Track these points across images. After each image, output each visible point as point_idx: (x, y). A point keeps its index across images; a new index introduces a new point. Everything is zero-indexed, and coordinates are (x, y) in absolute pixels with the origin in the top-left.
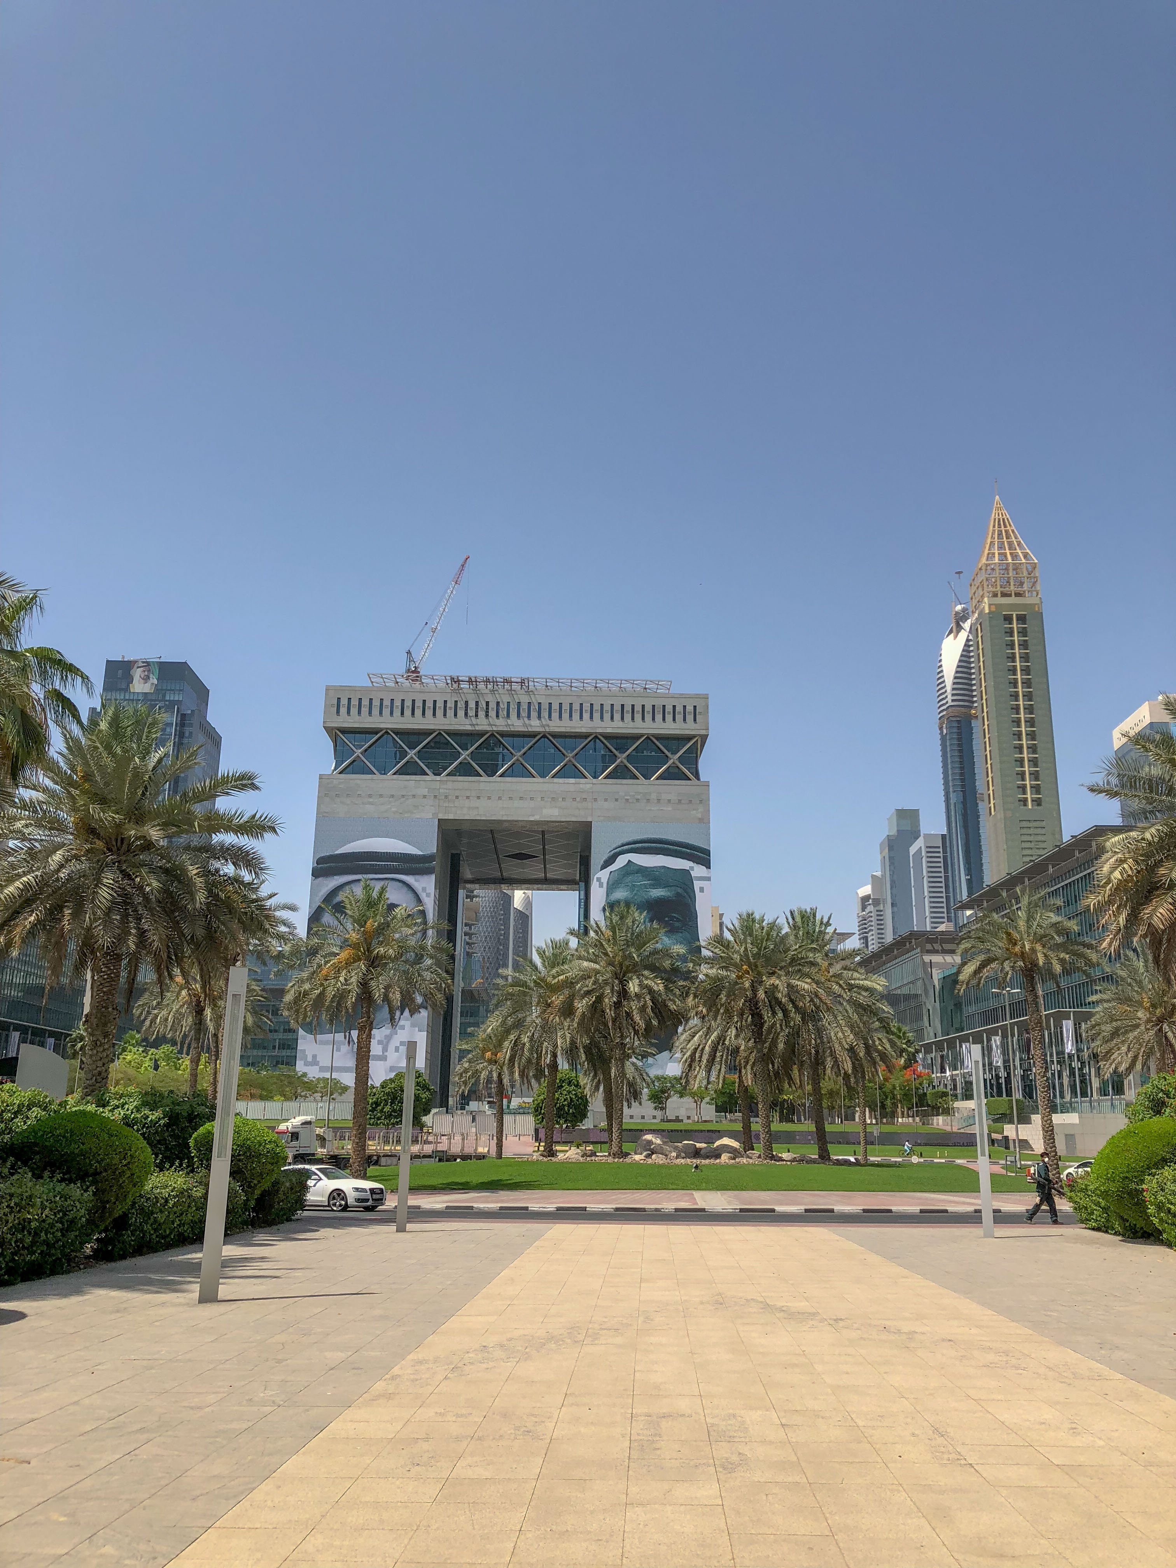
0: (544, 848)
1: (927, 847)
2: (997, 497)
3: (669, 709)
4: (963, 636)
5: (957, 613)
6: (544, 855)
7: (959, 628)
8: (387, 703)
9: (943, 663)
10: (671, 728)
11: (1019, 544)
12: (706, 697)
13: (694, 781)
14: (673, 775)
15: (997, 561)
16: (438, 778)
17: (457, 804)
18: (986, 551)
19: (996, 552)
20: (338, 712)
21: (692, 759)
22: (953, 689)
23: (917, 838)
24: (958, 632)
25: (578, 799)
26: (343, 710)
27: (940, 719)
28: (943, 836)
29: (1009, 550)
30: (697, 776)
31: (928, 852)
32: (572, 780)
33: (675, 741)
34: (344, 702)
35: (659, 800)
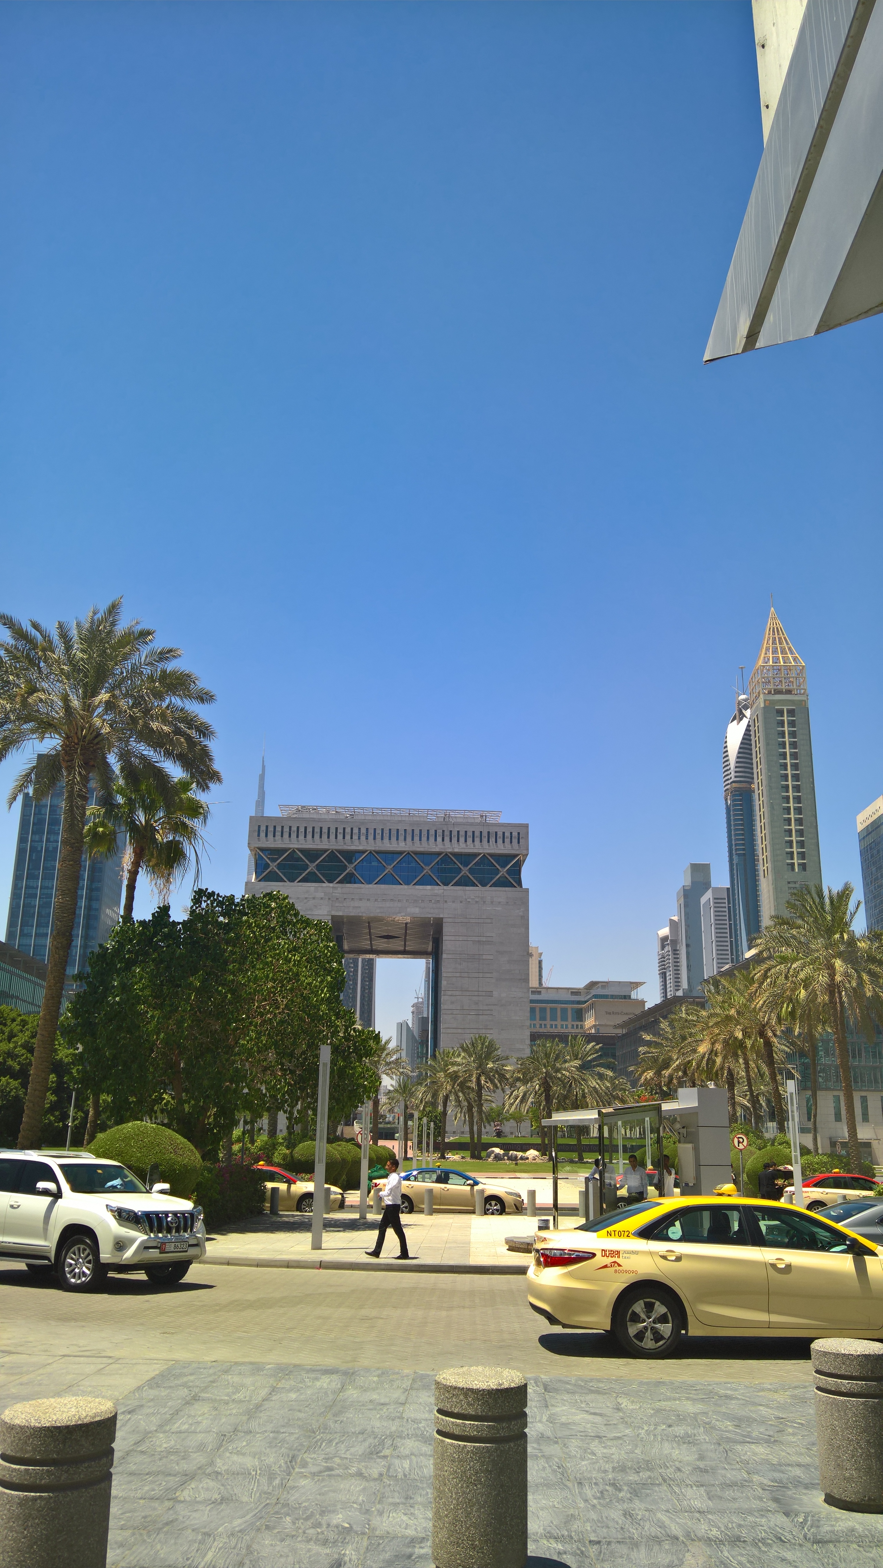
0: (406, 932)
1: (715, 899)
2: (772, 609)
3: (500, 834)
4: (745, 722)
5: (739, 703)
6: (406, 936)
7: (742, 716)
8: (294, 829)
9: (728, 744)
10: (502, 848)
11: (790, 649)
12: (526, 826)
13: (518, 888)
14: (503, 883)
15: (771, 663)
16: (331, 885)
17: (345, 905)
18: (763, 655)
19: (771, 656)
20: (259, 835)
21: (516, 872)
22: (736, 767)
23: (707, 889)
24: (741, 719)
25: (433, 901)
26: (263, 834)
27: (725, 791)
28: (728, 889)
29: (782, 654)
30: (520, 883)
31: (715, 903)
32: (429, 887)
33: (504, 859)
34: (263, 828)
35: (492, 902)
